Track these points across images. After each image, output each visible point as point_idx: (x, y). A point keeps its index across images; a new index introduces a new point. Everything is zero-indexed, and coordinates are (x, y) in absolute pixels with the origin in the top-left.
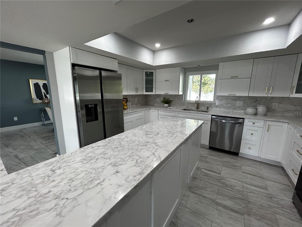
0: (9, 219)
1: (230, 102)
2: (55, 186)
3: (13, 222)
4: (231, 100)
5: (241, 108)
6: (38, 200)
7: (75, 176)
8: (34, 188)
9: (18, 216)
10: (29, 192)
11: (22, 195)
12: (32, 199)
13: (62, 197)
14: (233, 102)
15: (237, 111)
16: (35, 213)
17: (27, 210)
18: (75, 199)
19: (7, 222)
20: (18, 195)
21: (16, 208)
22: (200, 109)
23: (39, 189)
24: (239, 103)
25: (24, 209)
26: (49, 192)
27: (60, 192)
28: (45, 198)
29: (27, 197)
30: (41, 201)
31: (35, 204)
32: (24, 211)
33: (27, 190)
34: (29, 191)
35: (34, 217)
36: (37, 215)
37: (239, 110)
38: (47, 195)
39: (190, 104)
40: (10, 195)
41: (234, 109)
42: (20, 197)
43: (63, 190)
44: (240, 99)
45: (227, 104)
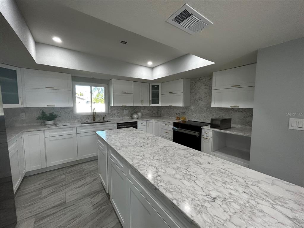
0: (281, 206)
1: (120, 111)
2: (237, 191)
3: (280, 202)
4: (120, 110)
5: (127, 115)
6: (256, 196)
7: (218, 181)
8: (246, 205)
9: (275, 202)
10: (252, 206)
11: (259, 210)
12: (258, 200)
13: (245, 184)
14: (122, 111)
15: (125, 118)
16: (266, 194)
17: (267, 199)
18: (243, 178)
19: (283, 205)
20: (261, 214)
21: (272, 207)
22: (96, 121)
23: (246, 200)
24: (126, 112)
25: (269, 201)
26: (244, 192)
27: (241, 186)
28: (251, 192)
29: (258, 205)
30: (255, 194)
31: (260, 196)
32: (270, 200)
33: (251, 210)
34: (251, 208)
35: (269, 193)
36: (266, 192)
37: (126, 117)
38: (248, 192)
39: (83, 117)
40: (265, 222)
41: (123, 117)
42: (261, 211)
43: (239, 185)
44: (126, 109)
45: (118, 113)
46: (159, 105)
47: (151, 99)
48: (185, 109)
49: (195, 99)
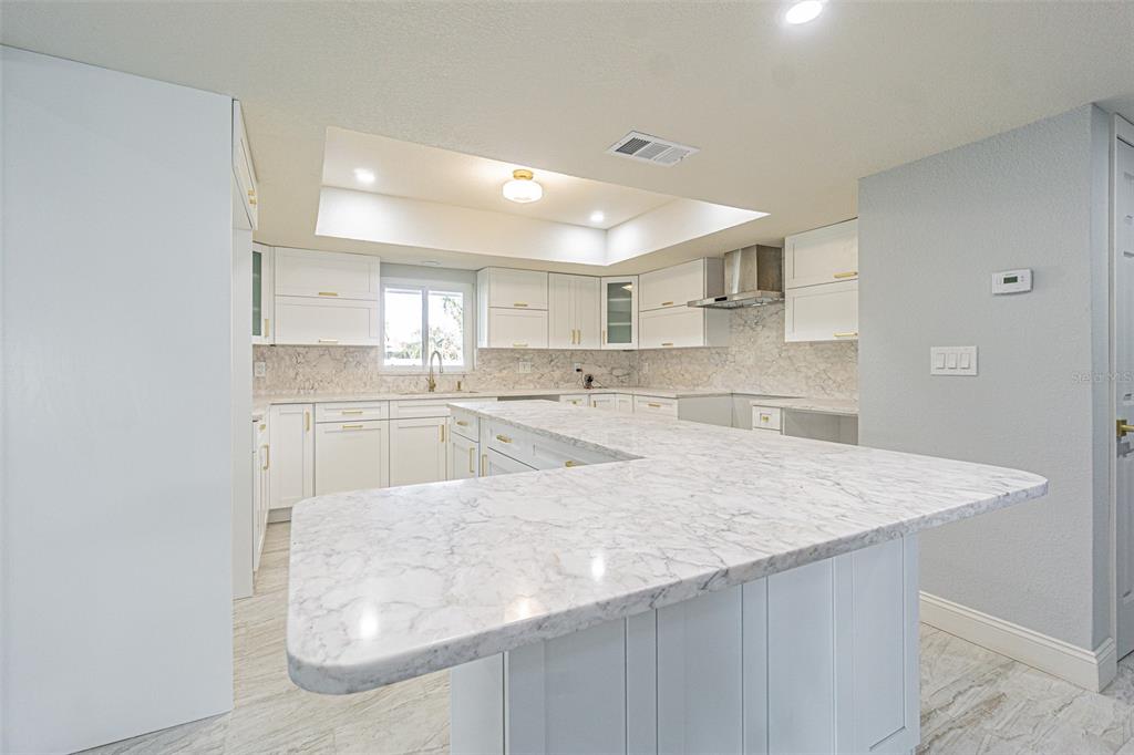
1: (507, 365)
4: (507, 360)
14: (512, 364)
22: (438, 391)
24: (524, 368)
37: (524, 385)
39: (402, 378)
44: (526, 357)
45: (500, 371)
46: (633, 346)
47: (605, 328)
48: (716, 356)
49: (746, 322)
